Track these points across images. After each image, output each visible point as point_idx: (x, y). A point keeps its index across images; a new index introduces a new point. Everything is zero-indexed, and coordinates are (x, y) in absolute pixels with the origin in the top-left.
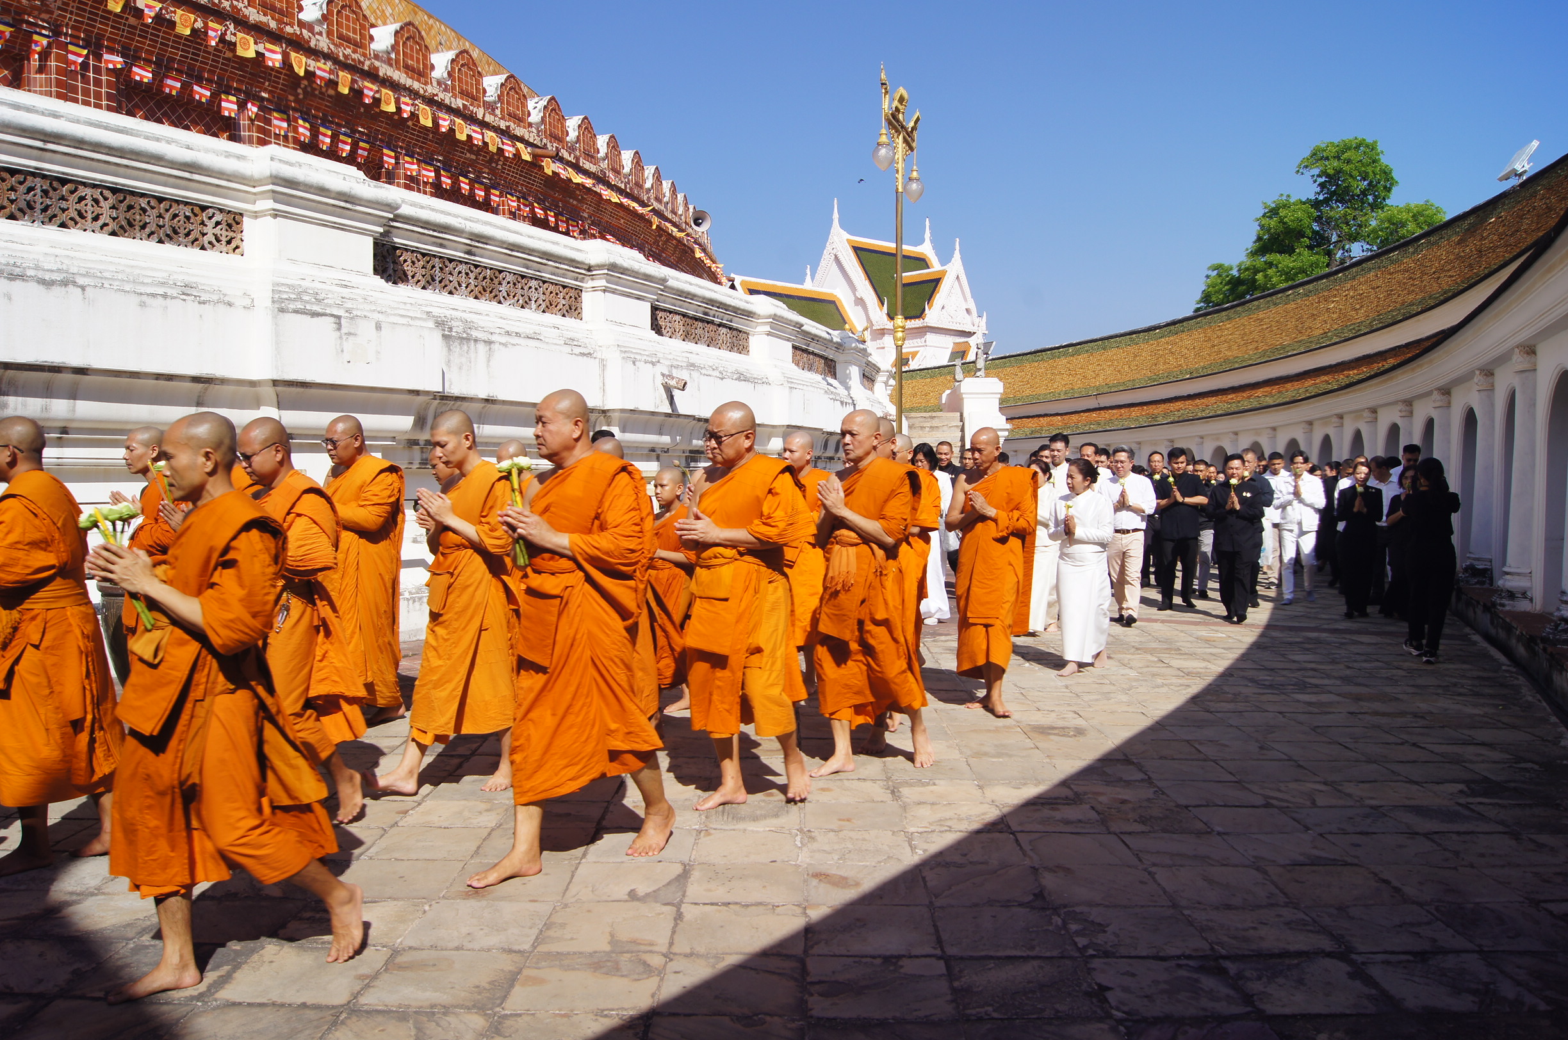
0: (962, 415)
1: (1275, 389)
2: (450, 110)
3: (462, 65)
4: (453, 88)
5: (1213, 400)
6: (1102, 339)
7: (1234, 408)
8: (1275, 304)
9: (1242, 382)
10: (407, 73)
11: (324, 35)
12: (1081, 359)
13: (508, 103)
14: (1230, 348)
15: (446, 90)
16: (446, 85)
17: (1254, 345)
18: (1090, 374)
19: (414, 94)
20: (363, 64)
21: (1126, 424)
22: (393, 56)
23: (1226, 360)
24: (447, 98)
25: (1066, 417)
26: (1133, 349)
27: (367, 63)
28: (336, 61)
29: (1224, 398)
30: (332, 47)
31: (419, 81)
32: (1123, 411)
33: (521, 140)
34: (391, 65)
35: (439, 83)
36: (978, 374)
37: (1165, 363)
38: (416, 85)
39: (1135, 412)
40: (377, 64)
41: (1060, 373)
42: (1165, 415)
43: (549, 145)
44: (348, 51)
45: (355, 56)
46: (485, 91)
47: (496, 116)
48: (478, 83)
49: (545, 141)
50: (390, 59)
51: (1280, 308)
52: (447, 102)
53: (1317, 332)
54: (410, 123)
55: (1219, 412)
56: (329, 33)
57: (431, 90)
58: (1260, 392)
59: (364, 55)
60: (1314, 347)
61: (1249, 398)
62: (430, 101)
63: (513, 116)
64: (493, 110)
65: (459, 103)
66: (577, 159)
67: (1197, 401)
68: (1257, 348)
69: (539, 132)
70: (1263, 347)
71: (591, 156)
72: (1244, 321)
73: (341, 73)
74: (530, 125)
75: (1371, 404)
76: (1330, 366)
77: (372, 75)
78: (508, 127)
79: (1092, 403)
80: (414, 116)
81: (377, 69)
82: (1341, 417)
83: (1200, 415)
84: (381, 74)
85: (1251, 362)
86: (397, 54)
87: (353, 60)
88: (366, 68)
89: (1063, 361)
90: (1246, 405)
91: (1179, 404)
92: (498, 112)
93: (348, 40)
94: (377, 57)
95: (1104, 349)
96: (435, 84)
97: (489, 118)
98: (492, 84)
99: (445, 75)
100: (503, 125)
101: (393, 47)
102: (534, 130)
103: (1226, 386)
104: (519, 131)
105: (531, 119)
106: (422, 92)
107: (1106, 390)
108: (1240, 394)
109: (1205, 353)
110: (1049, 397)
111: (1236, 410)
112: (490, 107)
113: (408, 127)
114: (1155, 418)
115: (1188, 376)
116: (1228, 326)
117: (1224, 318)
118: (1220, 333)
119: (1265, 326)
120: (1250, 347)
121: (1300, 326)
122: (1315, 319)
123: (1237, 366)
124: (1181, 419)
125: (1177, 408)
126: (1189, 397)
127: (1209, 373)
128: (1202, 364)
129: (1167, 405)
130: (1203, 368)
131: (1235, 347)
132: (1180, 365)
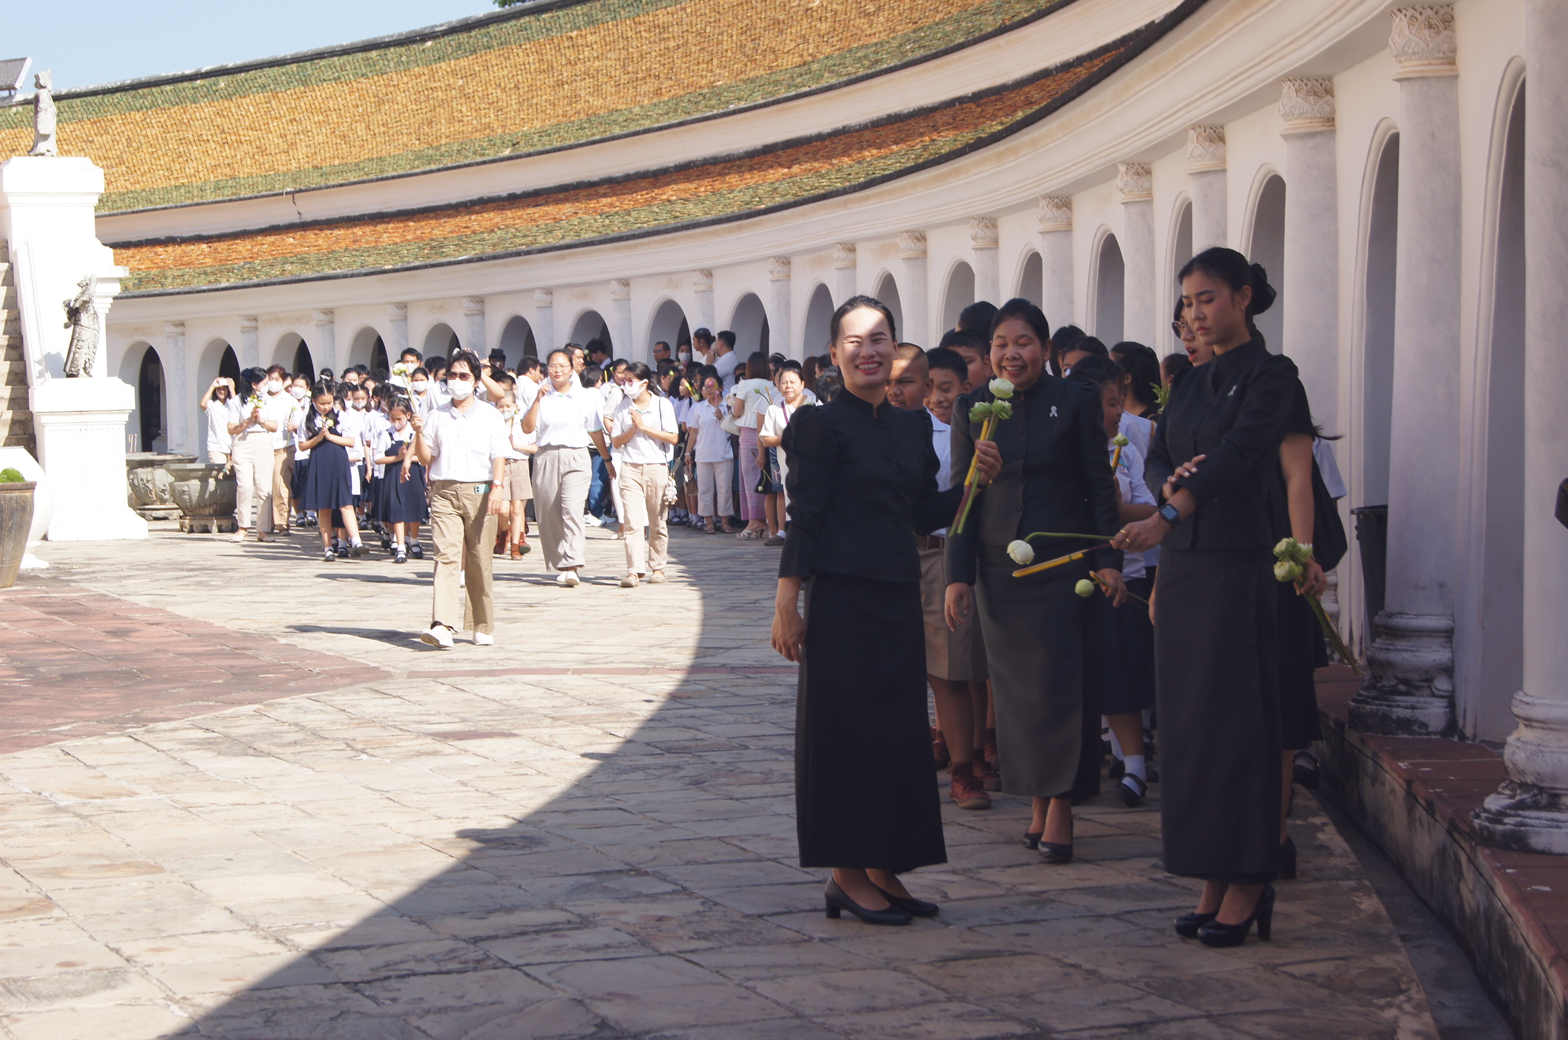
1: (704, 187)
6: (298, 60)
7: (618, 227)
12: (250, 105)
14: (597, 90)
17: (653, 84)
18: (274, 142)
21: (371, 262)
23: (592, 118)
25: (222, 246)
26: (371, 85)
32: (358, 231)
37: (451, 120)
39: (389, 234)
41: (200, 140)
42: (462, 242)
53: (789, 61)
55: (587, 236)
58: (670, 192)
60: (783, 94)
61: (648, 203)
68: (658, 92)
70: (671, 90)
75: (915, 223)
76: (820, 137)
79: (284, 213)
82: (851, 248)
83: (542, 241)
85: (647, 124)
89: (206, 110)
90: (645, 219)
95: (304, 83)
107: (316, 180)
109: (542, 99)
110: (177, 198)
111: (624, 230)
114: (437, 247)
115: (507, 152)
116: (590, 38)
117: (580, 21)
118: (571, 54)
119: (672, 44)
120: (644, 89)
121: (750, 45)
122: (781, 32)
123: (617, 131)
124: (500, 250)
125: (487, 224)
126: (513, 200)
127: (556, 144)
128: (538, 124)
129: (462, 220)
130: (542, 133)
131: (610, 88)
132: (488, 126)
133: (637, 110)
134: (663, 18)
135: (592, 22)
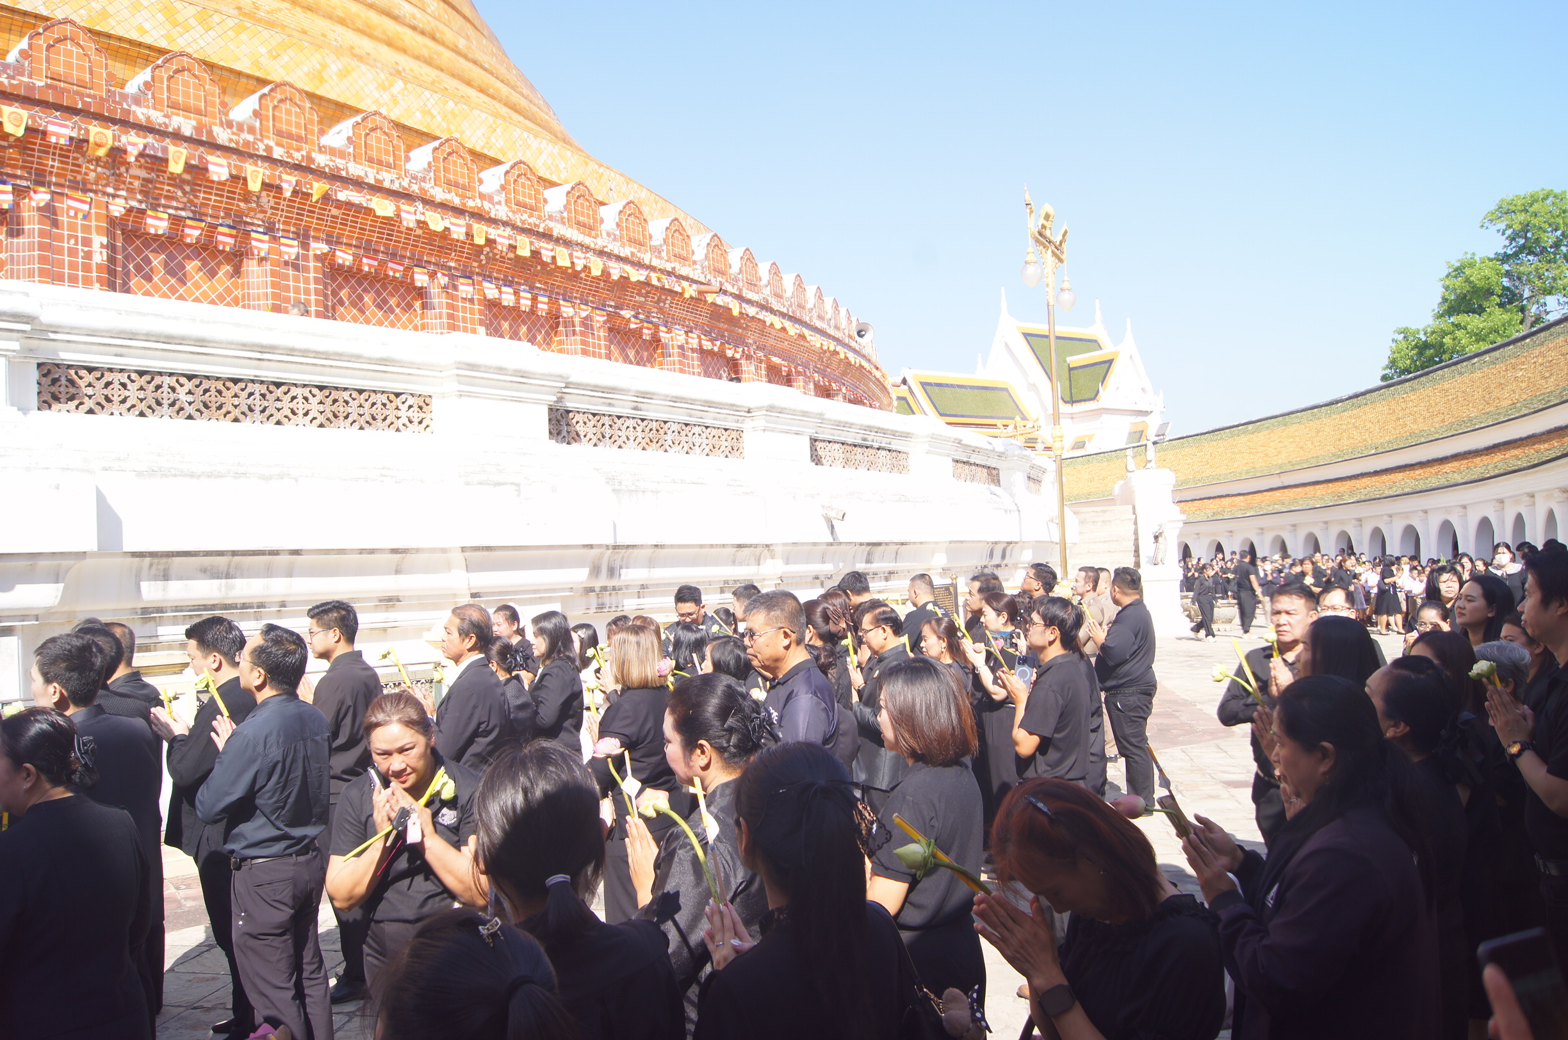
0: (1134, 508)
2: (619, 258)
3: (629, 215)
4: (622, 237)
5: (1399, 476)
8: (1460, 374)
9: (1430, 457)
10: (578, 229)
11: (503, 203)
12: (1262, 436)
13: (673, 245)
15: (615, 240)
16: (615, 235)
17: (1441, 417)
19: (586, 248)
20: (538, 226)
22: (565, 215)
23: (1413, 434)
24: (615, 248)
25: (1249, 497)
26: (1315, 424)
27: (542, 225)
28: (514, 227)
29: (1411, 473)
30: (510, 214)
31: (589, 235)
32: (1307, 489)
33: (686, 278)
34: (564, 223)
35: (608, 235)
36: (1149, 465)
37: (1349, 438)
38: (587, 240)
39: (1320, 490)
40: (551, 224)
42: (1351, 493)
43: (713, 281)
44: (525, 217)
45: (532, 220)
46: (651, 237)
47: (661, 258)
48: (644, 229)
49: (708, 277)
50: (563, 218)
51: (1466, 378)
52: (616, 252)
53: (1506, 403)
54: (583, 275)
56: (507, 201)
57: (600, 243)
59: (539, 218)
62: (601, 253)
63: (678, 256)
64: (660, 253)
65: (626, 251)
66: (741, 290)
67: (1384, 477)
68: (1443, 420)
69: (703, 268)
70: (1449, 419)
71: (752, 285)
72: (1429, 391)
73: (519, 238)
74: (695, 263)
77: (547, 236)
78: (674, 268)
79: (1275, 482)
80: (586, 268)
81: (551, 229)
83: (1387, 493)
84: (555, 234)
85: (1437, 436)
86: (570, 212)
87: (530, 224)
88: (541, 230)
91: (1366, 481)
92: (664, 254)
93: (525, 206)
94: (551, 218)
95: (1285, 425)
96: (604, 235)
97: (655, 263)
98: (657, 229)
99: (614, 226)
100: (669, 267)
101: (565, 207)
102: (698, 267)
103: (1413, 462)
104: (684, 271)
105: (695, 258)
106: (592, 246)
107: (1289, 468)
108: (1428, 469)
109: (1390, 426)
110: (1230, 477)
112: (656, 251)
113: (581, 279)
114: (1340, 497)
115: (1373, 452)
116: (1412, 397)
117: (1408, 390)
118: (1404, 406)
119: (1450, 397)
120: (1436, 420)
121: (1488, 396)
122: (1503, 389)
123: (1423, 440)
124: (1368, 497)
125: (1363, 485)
126: (1376, 473)
127: (1395, 447)
128: (1387, 438)
129: (1353, 482)
130: (1389, 442)
131: (1421, 420)
132: (1365, 440)
133: (1433, 430)
134: (1446, 387)
135: (1413, 390)
